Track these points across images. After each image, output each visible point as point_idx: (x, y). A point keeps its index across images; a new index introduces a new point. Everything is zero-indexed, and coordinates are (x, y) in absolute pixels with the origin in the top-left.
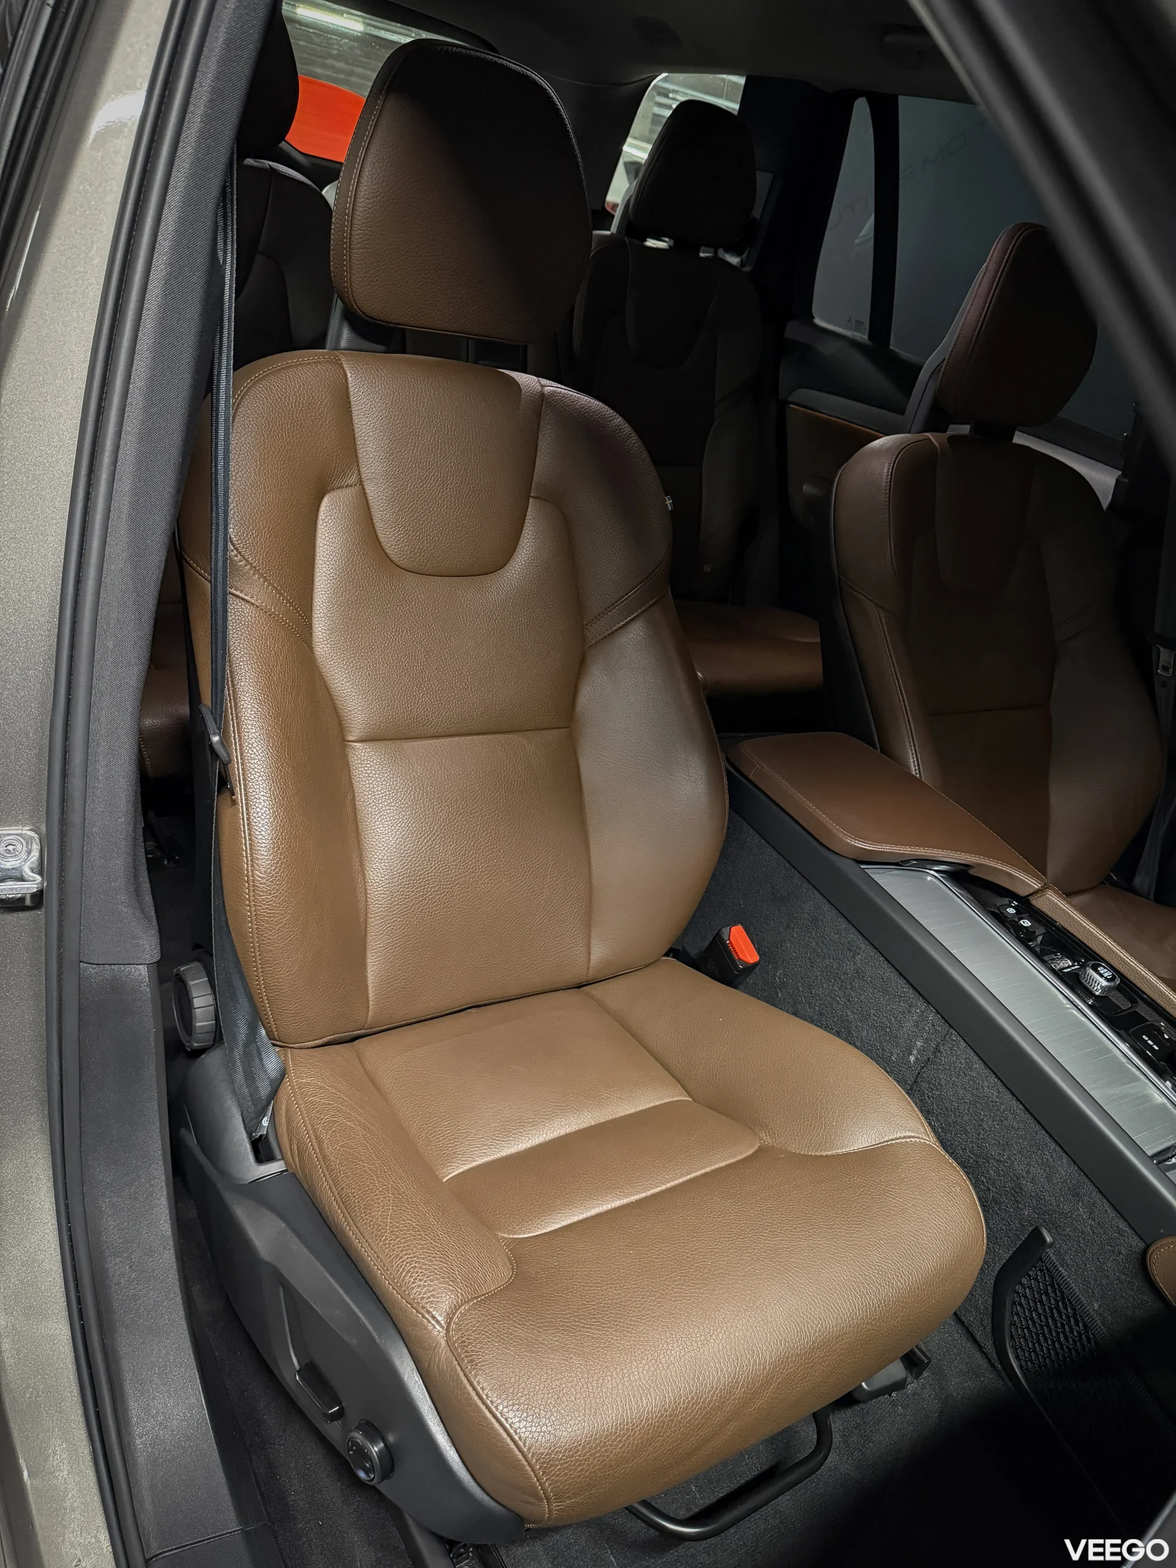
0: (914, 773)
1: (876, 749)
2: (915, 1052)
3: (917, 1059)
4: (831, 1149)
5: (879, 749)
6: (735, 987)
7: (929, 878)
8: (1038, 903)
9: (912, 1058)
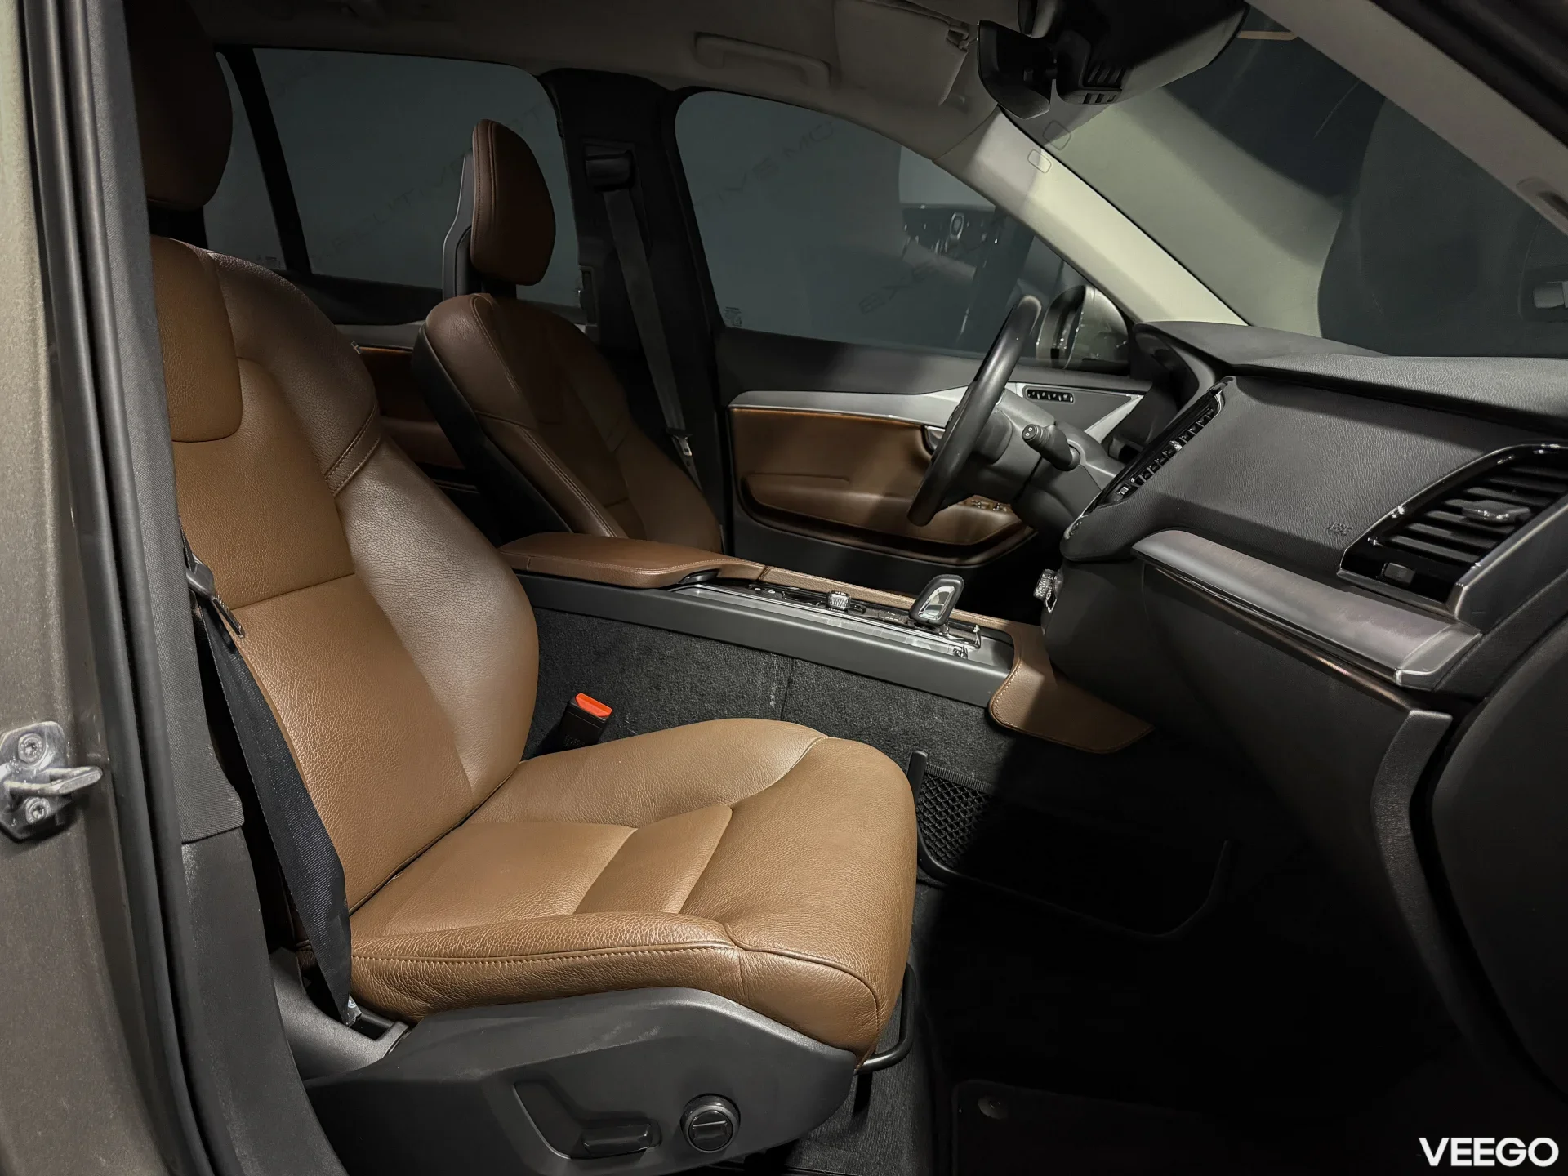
0: (609, 536)
1: (568, 531)
2: (773, 697)
3: (776, 701)
4: (778, 776)
5: (570, 530)
6: (596, 742)
7: (698, 592)
8: (767, 579)
9: (772, 703)
